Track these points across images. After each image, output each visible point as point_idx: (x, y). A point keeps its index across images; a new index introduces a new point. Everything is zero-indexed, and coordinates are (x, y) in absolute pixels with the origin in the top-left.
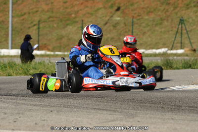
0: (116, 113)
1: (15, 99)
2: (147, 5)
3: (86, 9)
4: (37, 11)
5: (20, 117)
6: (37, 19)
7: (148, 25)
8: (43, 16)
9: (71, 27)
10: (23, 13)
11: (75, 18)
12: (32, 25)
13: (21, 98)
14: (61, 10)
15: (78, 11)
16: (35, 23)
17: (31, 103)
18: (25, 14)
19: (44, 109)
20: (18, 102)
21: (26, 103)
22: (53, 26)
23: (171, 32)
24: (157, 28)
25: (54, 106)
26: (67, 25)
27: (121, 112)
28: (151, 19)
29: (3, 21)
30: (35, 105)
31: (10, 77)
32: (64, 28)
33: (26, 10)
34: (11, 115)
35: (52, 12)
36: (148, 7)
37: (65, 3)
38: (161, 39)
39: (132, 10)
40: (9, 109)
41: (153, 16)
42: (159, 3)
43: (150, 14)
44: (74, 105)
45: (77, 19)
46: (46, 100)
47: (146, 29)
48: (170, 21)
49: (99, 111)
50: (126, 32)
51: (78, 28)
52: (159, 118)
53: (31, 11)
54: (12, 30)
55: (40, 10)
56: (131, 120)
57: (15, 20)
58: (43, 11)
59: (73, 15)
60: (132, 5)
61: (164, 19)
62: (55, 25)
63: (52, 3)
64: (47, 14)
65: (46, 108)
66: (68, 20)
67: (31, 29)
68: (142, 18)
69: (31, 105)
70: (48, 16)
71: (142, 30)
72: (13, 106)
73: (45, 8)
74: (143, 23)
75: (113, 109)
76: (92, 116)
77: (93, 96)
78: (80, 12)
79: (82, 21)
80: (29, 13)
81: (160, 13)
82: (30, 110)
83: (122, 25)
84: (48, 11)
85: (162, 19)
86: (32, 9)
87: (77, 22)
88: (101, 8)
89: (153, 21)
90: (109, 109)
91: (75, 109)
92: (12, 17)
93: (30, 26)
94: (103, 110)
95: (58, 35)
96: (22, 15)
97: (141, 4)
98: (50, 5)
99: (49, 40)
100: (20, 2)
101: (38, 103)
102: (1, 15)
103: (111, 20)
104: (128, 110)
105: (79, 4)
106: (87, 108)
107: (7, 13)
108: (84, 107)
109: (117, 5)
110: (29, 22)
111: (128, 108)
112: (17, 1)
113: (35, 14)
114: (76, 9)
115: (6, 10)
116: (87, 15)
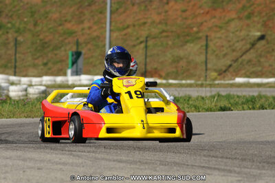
0: (232, 175)
1: (93, 152)
3: (213, 20)
4: (145, 23)
6: (144, 33)
8: (153, 30)
9: (192, 45)
10: (126, 26)
11: (197, 32)
12: (138, 41)
14: (178, 22)
15: (202, 23)
16: (142, 39)
17: (115, 158)
18: (128, 27)
19: (132, 166)
20: (97, 155)
21: (108, 157)
22: (167, 44)
25: (146, 163)
26: (187, 42)
27: (239, 173)
29: (97, 36)
30: (120, 161)
32: (182, 46)
33: (129, 21)
35: (166, 24)
37: (184, 11)
40: (83, 166)
44: (174, 162)
45: (200, 34)
46: (137, 152)
49: (209, 171)
50: (268, 52)
51: (202, 46)
53: (136, 23)
55: (149, 21)
57: (115, 35)
58: (154, 22)
59: (195, 29)
62: (170, 43)
63: (166, 12)
64: (160, 26)
65: (135, 166)
66: (188, 35)
67: (137, 47)
69: (114, 161)
70: (161, 30)
72: (89, 162)
73: (157, 18)
75: (228, 168)
78: (205, 24)
79: (207, 36)
80: (134, 26)
82: (112, 168)
83: (263, 43)
84: (160, 23)
86: (139, 20)
87: (200, 38)
88: (233, 19)
90: (223, 167)
91: (175, 168)
92: (111, 31)
93: (135, 43)
94: (215, 169)
95: (173, 56)
96: (124, 29)
98: (163, 14)
99: (162, 63)
100: (121, 10)
101: (124, 158)
102: (95, 27)
103: (248, 35)
104: (248, 170)
105: (203, 13)
106: (192, 166)
107: (104, 25)
108: (188, 165)
109: (256, 14)
110: (134, 38)
111: (249, 167)
112: (117, 9)
113: (142, 28)
114: (199, 20)
115: (102, 21)
116: (215, 29)
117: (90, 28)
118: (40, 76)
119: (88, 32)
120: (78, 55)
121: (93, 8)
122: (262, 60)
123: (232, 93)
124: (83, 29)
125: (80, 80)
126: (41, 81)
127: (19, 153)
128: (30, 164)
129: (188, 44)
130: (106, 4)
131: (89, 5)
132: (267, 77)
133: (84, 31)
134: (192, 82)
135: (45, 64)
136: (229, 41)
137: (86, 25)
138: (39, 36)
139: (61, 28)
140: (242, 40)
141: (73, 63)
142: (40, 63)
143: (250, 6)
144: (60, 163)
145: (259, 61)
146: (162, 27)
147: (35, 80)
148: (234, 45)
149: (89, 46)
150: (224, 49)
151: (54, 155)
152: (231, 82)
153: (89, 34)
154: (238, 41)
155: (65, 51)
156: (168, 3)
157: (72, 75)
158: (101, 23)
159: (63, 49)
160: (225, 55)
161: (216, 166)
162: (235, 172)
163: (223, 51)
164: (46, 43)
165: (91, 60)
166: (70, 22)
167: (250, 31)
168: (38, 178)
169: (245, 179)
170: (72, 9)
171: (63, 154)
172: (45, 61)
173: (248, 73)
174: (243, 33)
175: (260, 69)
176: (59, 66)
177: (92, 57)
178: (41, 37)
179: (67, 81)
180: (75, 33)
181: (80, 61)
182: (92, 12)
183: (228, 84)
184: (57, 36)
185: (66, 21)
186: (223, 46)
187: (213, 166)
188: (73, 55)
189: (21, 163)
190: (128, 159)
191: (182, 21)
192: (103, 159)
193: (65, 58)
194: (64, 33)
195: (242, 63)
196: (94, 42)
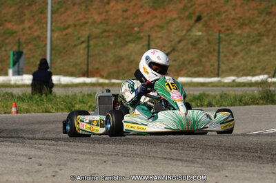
0: (195, 165)
1: (54, 144)
2: (238, 16)
3: (155, 20)
4: (86, 23)
5: (61, 170)
6: (86, 33)
7: (240, 43)
8: (94, 30)
9: (133, 45)
10: (66, 26)
11: (139, 32)
12: (80, 41)
13: (63, 143)
14: (119, 21)
15: (143, 23)
16: (83, 39)
17: (77, 150)
18: (69, 27)
19: (95, 158)
20: (58, 148)
21: (69, 150)
22: (108, 44)
23: (272, 53)
24: (253, 47)
25: (108, 155)
26: (128, 42)
27: (201, 164)
28: (246, 35)
29: (39, 37)
30: (82, 153)
31: (47, 114)
32: (123, 46)
33: (70, 21)
34: (49, 167)
35: (107, 24)
36: (241, 18)
37: (126, 11)
38: (258, 62)
39: (219, 22)
40: (46, 158)
41: (247, 30)
42: (256, 12)
43: (244, 27)
44: (135, 154)
45: (142, 34)
46: (97, 145)
47: (238, 49)
48: (271, 37)
49: (171, 162)
50: (210, 52)
51: (143, 46)
52: (255, 172)
53: (77, 23)
54: (51, 49)
55: (90, 21)
56: (216, 174)
57: (56, 35)
58: (94, 22)
59: (136, 29)
60: (219, 14)
61: (264, 35)
62: (111, 43)
63: (107, 12)
64: (101, 26)
65: (97, 158)
66: (129, 35)
67: (78, 48)
68: (232, 33)
69: (76, 153)
70: (102, 30)
71: (232, 49)
73: (97, 18)
74: (234, 39)
75: (191, 159)
76: (161, 168)
77: (162, 142)
78: (146, 24)
79: (149, 36)
80: (75, 26)
81: (257, 26)
82: (75, 159)
83: (205, 42)
84: (101, 23)
85: (260, 35)
86: (80, 20)
87: (140, 38)
88: (174, 19)
89: (248, 37)
90: (185, 159)
91: (138, 159)
92: (52, 31)
93: (76, 43)
94: (177, 160)
95: (115, 56)
96: (66, 29)
97: (231, 14)
98: (104, 14)
99: (103, 63)
100: (63, 10)
102: (36, 27)
103: (190, 35)
104: (211, 161)
105: (145, 13)
106: (154, 157)
107: (45, 25)
108: (150, 157)
109: (197, 14)
110: (75, 38)
112: (58, 9)
113: (83, 28)
114: (140, 20)
115: (43, 21)
116: (156, 28)
117: (30, 28)
119: (29, 32)
120: (19, 55)
121: (34, 8)
122: (203, 60)
124: (23, 29)
125: (22, 80)
129: (130, 44)
130: (47, 4)
131: (30, 5)
132: (209, 76)
133: (24, 31)
136: (171, 41)
137: (27, 25)
139: (1, 28)
141: (14, 64)
143: (192, 6)
144: (23, 155)
145: (201, 61)
146: (103, 27)
148: (175, 45)
149: (30, 46)
153: (29, 34)
154: (179, 42)
155: (6, 51)
156: (108, 3)
157: (14, 75)
158: (42, 23)
159: (3, 49)
162: (198, 162)
163: (165, 51)
165: (32, 60)
166: (10, 22)
167: (191, 31)
169: (209, 169)
170: (13, 9)
173: (189, 73)
175: (201, 68)
177: (33, 57)
179: (10, 81)
180: (16, 32)
181: (22, 60)
182: (32, 11)
185: (6, 21)
186: (164, 46)
187: (175, 158)
188: (14, 55)
191: (123, 20)
192: (64, 151)
193: (5, 58)
194: (5, 33)
195: (183, 63)
196: (35, 42)
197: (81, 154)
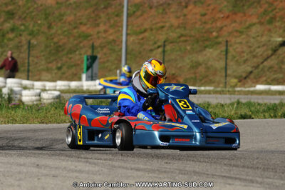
0: (254, 185)
1: (110, 160)
3: (234, 25)
4: (163, 27)
6: (162, 37)
8: (171, 34)
9: (211, 50)
10: (143, 30)
11: (217, 37)
12: (156, 46)
13: (120, 158)
14: (197, 26)
15: (221, 28)
16: (159, 44)
17: (133, 166)
18: (145, 31)
19: (150, 175)
20: (114, 163)
22: (186, 49)
25: (165, 172)
26: (205, 47)
27: (261, 183)
29: (114, 41)
32: (201, 51)
33: (146, 26)
35: (185, 28)
37: (205, 15)
40: (100, 174)
45: (220, 40)
49: (230, 181)
51: (222, 51)
53: (154, 27)
55: (167, 25)
57: (131, 39)
58: (172, 26)
59: (214, 34)
62: (188, 48)
63: (185, 15)
64: (178, 30)
66: (207, 40)
67: (154, 52)
69: (132, 169)
70: (179, 35)
72: (106, 170)
73: (175, 22)
75: (250, 178)
77: (224, 158)
78: (225, 28)
79: (227, 42)
80: (152, 30)
82: (129, 177)
84: (179, 27)
86: (157, 23)
87: (219, 43)
88: (254, 24)
90: (244, 177)
91: (195, 177)
92: (127, 34)
93: (152, 48)
94: (236, 179)
95: (192, 61)
96: (141, 33)
98: (182, 18)
99: (180, 68)
100: (139, 13)
101: (142, 166)
102: (111, 31)
103: (269, 41)
104: (271, 180)
105: (223, 17)
106: (213, 175)
107: (120, 29)
108: (208, 174)
109: (278, 19)
110: (151, 43)
111: (272, 177)
112: (134, 12)
113: (160, 32)
114: (219, 24)
115: (119, 24)
116: (235, 34)
117: (106, 31)
118: (54, 80)
119: (104, 36)
120: (93, 59)
121: (110, 11)
122: (284, 67)
123: (252, 101)
124: (98, 33)
125: (95, 86)
126: (56, 86)
127: (33, 160)
128: (45, 172)
129: (207, 49)
130: (123, 7)
131: (106, 8)
133: (100, 35)
134: (211, 88)
135: (59, 69)
136: (250, 47)
137: (102, 28)
138: (53, 39)
139: (75, 31)
140: (264, 45)
141: (88, 69)
142: (54, 67)
143: (272, 11)
145: (281, 68)
146: (180, 31)
147: (49, 85)
148: (254, 50)
149: (105, 50)
150: (245, 54)
151: (70, 163)
152: (252, 89)
153: (105, 38)
154: (259, 47)
155: (80, 54)
156: (186, 7)
157: (87, 80)
158: (117, 26)
159: (77, 52)
160: (245, 61)
161: (238, 176)
163: (244, 57)
164: (60, 46)
166: (85, 25)
167: (271, 37)
168: (53, 186)
171: (79, 161)
172: (59, 65)
173: (269, 80)
174: (264, 39)
175: (281, 76)
176: (73, 70)
177: (108, 61)
178: (55, 40)
179: (82, 86)
180: (91, 35)
181: (96, 65)
182: (108, 14)
183: (249, 91)
184: (71, 39)
185: (81, 23)
186: (243, 52)
187: (234, 176)
188: (88, 60)
189: (35, 170)
190: (146, 167)
191: (201, 25)
192: (120, 167)
193: (79, 62)
194: (79, 37)
195: (262, 70)
196: (110, 46)
197: (137, 170)
